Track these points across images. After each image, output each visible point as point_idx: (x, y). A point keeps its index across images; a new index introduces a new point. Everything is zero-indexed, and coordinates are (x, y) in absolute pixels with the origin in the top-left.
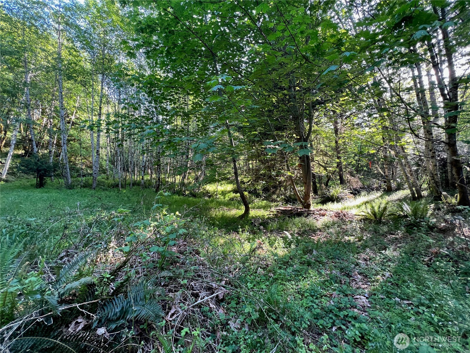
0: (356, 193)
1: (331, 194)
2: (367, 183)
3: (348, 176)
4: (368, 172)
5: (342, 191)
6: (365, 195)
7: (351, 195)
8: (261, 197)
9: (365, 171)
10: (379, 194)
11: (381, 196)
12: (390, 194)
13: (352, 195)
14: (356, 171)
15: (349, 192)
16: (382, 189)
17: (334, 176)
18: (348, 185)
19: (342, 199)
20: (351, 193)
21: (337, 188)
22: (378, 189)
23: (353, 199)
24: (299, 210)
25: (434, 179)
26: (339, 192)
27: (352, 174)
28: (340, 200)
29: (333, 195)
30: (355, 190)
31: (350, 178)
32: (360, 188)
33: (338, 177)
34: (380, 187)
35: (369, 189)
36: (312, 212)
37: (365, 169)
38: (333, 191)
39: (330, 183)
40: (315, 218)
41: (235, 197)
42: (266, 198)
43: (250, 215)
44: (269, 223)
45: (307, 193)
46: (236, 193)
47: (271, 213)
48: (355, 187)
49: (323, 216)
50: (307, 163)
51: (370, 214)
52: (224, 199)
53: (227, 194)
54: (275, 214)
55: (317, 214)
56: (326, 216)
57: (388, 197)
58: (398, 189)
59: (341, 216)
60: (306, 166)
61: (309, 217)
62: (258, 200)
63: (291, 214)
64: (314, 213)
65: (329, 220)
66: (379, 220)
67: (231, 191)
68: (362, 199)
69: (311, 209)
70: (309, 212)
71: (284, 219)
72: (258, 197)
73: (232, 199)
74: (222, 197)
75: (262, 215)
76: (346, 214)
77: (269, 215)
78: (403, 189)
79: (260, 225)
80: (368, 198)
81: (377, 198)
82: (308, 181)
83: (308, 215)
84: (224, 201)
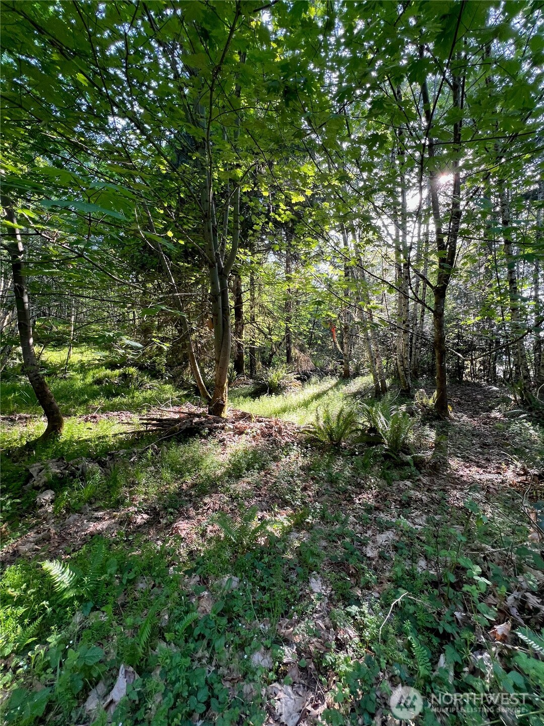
0: (304, 378)
1: (269, 380)
2: (321, 363)
3: (297, 351)
4: (322, 346)
5: (286, 374)
6: (315, 383)
8: (162, 378)
9: (319, 344)
10: (334, 381)
11: (336, 385)
12: (348, 382)
13: (299, 382)
14: (308, 344)
15: (295, 376)
16: (338, 374)
18: (296, 365)
20: (298, 379)
21: (280, 370)
22: (333, 373)
23: (299, 388)
24: (196, 420)
25: (402, 365)
26: (281, 377)
27: (302, 350)
28: (282, 389)
29: (272, 382)
30: (305, 374)
31: (298, 354)
32: (311, 371)
33: (285, 351)
34: (336, 370)
35: (322, 373)
36: (220, 425)
37: (319, 342)
38: (273, 375)
39: (275, 359)
40: (220, 441)
41: (108, 378)
42: (172, 380)
43: (62, 440)
44: (84, 477)
45: (220, 382)
46: (113, 369)
47: (129, 429)
48: (304, 368)
49: (241, 433)
50: (223, 321)
51: (322, 431)
52: (83, 380)
53: (92, 369)
54: (139, 432)
55: (230, 429)
56: (244, 435)
57: (344, 388)
58: (357, 374)
59: (274, 434)
60: (221, 326)
61: (210, 438)
62: (155, 383)
63: (173, 432)
64: (223, 428)
65: (249, 445)
66: (336, 445)
67: (102, 365)
68: (311, 390)
69: (223, 415)
70: (215, 425)
71: (143, 452)
72: (158, 378)
73: (98, 382)
74: (78, 377)
75: (99, 438)
76: (283, 427)
77: (121, 434)
78: (363, 375)
79: (48, 486)
80: (321, 387)
81: (331, 388)
82: (222, 357)
83: (209, 434)
84: (79, 384)
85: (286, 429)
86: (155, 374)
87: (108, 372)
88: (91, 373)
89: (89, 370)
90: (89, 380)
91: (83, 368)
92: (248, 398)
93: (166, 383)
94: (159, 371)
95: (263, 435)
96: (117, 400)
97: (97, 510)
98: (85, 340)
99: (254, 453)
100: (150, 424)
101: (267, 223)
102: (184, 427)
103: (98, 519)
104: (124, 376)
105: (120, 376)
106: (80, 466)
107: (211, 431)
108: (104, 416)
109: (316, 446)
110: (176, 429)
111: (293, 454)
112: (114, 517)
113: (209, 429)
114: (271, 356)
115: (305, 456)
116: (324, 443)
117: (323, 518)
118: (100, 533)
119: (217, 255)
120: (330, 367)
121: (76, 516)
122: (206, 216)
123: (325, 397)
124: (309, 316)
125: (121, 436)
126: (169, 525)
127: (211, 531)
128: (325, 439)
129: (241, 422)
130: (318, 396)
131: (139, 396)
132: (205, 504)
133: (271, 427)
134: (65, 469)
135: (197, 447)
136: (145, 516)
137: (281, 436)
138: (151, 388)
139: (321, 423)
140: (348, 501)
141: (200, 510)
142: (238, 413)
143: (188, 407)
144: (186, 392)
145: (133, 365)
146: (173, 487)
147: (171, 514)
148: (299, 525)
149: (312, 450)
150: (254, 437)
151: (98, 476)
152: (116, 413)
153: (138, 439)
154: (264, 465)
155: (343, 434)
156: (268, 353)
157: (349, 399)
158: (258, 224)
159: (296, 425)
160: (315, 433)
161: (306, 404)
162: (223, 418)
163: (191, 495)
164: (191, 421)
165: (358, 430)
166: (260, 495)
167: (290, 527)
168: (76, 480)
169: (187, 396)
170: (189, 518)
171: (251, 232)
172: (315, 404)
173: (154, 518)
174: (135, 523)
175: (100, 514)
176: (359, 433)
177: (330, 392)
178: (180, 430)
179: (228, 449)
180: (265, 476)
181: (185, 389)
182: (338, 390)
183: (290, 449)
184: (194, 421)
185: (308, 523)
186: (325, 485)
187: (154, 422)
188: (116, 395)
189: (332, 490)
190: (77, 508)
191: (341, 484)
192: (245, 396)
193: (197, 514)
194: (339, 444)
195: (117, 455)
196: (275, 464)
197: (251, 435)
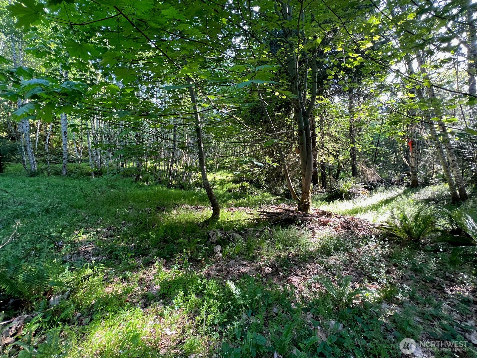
0: (371, 188)
1: (340, 188)
2: (385, 175)
3: (363, 167)
5: (354, 185)
6: (382, 191)
7: (366, 190)
8: (263, 189)
10: (401, 190)
11: (404, 193)
12: (417, 191)
15: (364, 186)
16: (405, 184)
17: (345, 166)
18: (363, 177)
19: (354, 195)
20: (366, 188)
21: (349, 182)
22: (399, 183)
23: (367, 195)
24: (291, 214)
26: (350, 187)
27: (367, 165)
28: (351, 196)
29: (343, 190)
30: (372, 184)
31: (365, 169)
32: (377, 181)
33: (351, 168)
34: (402, 180)
35: (388, 184)
36: (308, 218)
37: (382, 159)
38: (343, 185)
39: (341, 174)
40: (310, 229)
41: (234, 188)
42: (269, 190)
43: (220, 220)
44: (234, 240)
45: (306, 189)
46: (236, 184)
47: (252, 217)
48: (371, 180)
49: (325, 225)
50: (307, 147)
51: (399, 229)
52: (222, 190)
53: (226, 184)
54: (257, 219)
55: (316, 222)
56: (328, 226)
57: (413, 195)
58: (426, 183)
59: (351, 228)
60: (306, 151)
61: (302, 226)
62: (259, 191)
63: (277, 220)
64: (311, 221)
65: (332, 233)
66: (416, 241)
67: (230, 181)
68: (378, 197)
69: (309, 212)
70: (305, 218)
71: (262, 231)
72: (260, 189)
73: (229, 191)
74: (220, 188)
75: (237, 221)
76: (359, 223)
77: (248, 219)
78: (433, 184)
79: (218, 243)
80: (388, 195)
81: (400, 195)
82: (307, 172)
83: (301, 224)
84: (221, 192)
85: (362, 224)
86: (259, 186)
87: (234, 185)
88: (225, 186)
89: (224, 184)
90: (225, 189)
91: (222, 183)
92: (324, 202)
93: (265, 192)
94: (261, 184)
95: (343, 228)
96: (241, 200)
97: (243, 260)
98: (222, 168)
99: (338, 239)
100: (263, 214)
101: (339, 72)
102: (284, 218)
103: (244, 265)
104: (242, 187)
105: (240, 187)
106: (231, 235)
107: (302, 222)
108: (236, 209)
109: (393, 240)
110: (280, 218)
111: (372, 245)
112: (253, 266)
113: (301, 221)
114: (339, 172)
115: (383, 247)
116: (402, 239)
117: (412, 298)
118: (246, 273)
119: (301, 103)
120: (396, 178)
121: (233, 261)
122: (294, 79)
123: (394, 203)
124: (371, 139)
125: (247, 221)
126: (285, 277)
127: (315, 287)
128: (404, 235)
129: (324, 217)
130: (387, 202)
131: (253, 199)
132: (307, 269)
133: (349, 222)
134: (225, 235)
135: (294, 231)
136: (270, 269)
137: (358, 230)
138: (257, 195)
139: (397, 222)
140: (439, 290)
141: (304, 272)
142: (320, 211)
143: (284, 206)
144: (279, 197)
145: (247, 181)
146: (284, 254)
147: (286, 270)
148: (389, 298)
149: (390, 243)
150: (335, 228)
151: (241, 241)
152: (242, 208)
153: (257, 223)
154: (347, 249)
155: (422, 233)
156: (336, 170)
157: (421, 205)
158: (331, 75)
159: (370, 222)
160: (391, 230)
161: (376, 207)
162: (309, 214)
163: (295, 261)
164: (289, 214)
165: (438, 230)
166: (348, 270)
167: (380, 298)
168: (231, 242)
169: (281, 199)
170: (297, 275)
171: (326, 82)
172: (384, 207)
173: (275, 271)
174: (265, 271)
175: (245, 263)
176: (439, 234)
177: (399, 199)
178: (282, 219)
179: (317, 235)
180: (350, 257)
181: (278, 195)
182: (407, 197)
183: (368, 240)
184: (290, 215)
185: (398, 299)
186: (409, 273)
187: (265, 214)
188: (240, 198)
189: (417, 277)
190: (233, 257)
191: (427, 274)
192: (322, 200)
193: (303, 274)
194: (418, 240)
195: (249, 231)
196: (357, 250)
197: (334, 227)
